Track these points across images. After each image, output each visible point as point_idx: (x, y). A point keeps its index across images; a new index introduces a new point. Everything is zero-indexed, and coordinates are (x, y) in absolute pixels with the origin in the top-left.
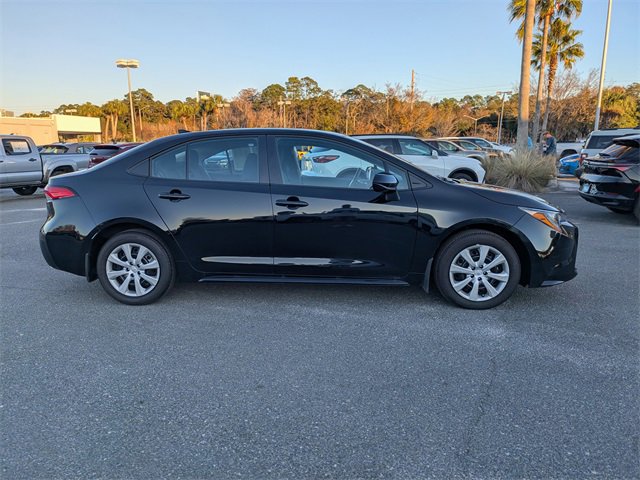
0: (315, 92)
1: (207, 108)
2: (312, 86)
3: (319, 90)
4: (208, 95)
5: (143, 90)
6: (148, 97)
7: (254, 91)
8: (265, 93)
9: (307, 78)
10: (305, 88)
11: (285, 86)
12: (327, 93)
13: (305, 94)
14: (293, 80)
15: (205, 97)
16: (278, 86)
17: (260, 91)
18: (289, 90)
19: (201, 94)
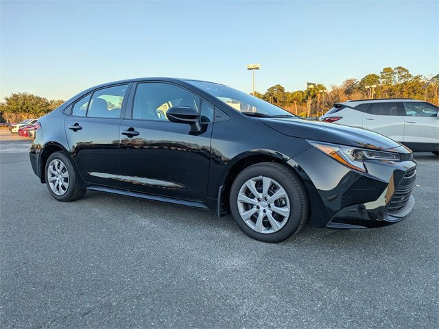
0: (405, 77)
1: (311, 93)
2: (404, 73)
3: (410, 76)
4: (314, 84)
5: (279, 85)
6: (281, 89)
7: (355, 80)
8: (363, 81)
9: (400, 68)
10: (397, 76)
11: (380, 75)
12: (417, 77)
13: (397, 80)
14: (387, 70)
15: (312, 86)
16: (374, 75)
17: (360, 80)
18: (383, 77)
19: (309, 84)
